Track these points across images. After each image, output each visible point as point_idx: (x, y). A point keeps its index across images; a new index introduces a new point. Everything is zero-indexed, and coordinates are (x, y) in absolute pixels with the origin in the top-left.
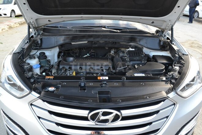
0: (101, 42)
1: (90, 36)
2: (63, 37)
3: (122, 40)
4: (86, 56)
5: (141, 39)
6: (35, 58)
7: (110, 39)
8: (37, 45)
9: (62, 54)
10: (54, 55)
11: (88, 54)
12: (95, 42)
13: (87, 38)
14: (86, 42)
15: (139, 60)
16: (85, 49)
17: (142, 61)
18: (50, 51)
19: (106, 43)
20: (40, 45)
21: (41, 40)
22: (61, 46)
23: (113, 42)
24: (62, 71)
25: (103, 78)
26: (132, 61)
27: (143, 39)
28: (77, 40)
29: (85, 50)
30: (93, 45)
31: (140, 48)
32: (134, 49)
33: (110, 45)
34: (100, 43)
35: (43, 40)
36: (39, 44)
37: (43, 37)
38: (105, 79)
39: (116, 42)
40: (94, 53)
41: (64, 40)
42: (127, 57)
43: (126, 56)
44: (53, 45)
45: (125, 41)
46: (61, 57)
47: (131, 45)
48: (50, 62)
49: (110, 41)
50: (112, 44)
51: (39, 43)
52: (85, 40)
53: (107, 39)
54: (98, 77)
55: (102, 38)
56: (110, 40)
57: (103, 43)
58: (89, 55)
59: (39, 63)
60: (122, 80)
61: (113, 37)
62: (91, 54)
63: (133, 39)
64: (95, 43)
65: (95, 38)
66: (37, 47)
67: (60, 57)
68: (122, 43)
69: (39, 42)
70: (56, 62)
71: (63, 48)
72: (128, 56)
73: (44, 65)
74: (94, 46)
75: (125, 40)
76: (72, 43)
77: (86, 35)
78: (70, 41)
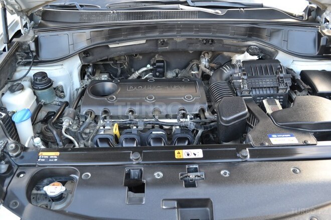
0: (179, 40)
1: (152, 28)
2: (88, 31)
3: (228, 35)
4: (144, 69)
5: (273, 32)
6: (22, 88)
7: (198, 31)
8: (28, 53)
9: (90, 70)
10: (71, 74)
11: (149, 66)
12: (164, 41)
13: (145, 33)
14: (144, 41)
15: (272, 87)
16: (141, 54)
17: (278, 90)
18: (61, 67)
19: (190, 42)
20: (34, 54)
21: (36, 41)
22: (85, 54)
23: (206, 40)
24: (88, 120)
25: (188, 155)
26: (255, 88)
27: (279, 30)
28: (122, 38)
29: (141, 57)
30: (159, 48)
31: (271, 53)
32: (256, 58)
33: (199, 47)
34: (176, 42)
35: (42, 40)
36: (32, 52)
37: (42, 34)
38: (193, 157)
39: (212, 41)
40: (162, 61)
41: (91, 39)
42: (243, 79)
43: (239, 78)
44: (66, 53)
45: (236, 36)
46: (88, 76)
47: (250, 46)
48: (63, 92)
49: (200, 38)
50: (205, 44)
51: (32, 50)
52: (140, 36)
53: (193, 33)
54: (176, 152)
55: (181, 31)
56: (200, 34)
57: (183, 42)
58: (152, 68)
59: (36, 97)
60: (239, 158)
61: (207, 27)
62: (154, 64)
63: (253, 32)
64: (164, 43)
65: (163, 32)
66: (28, 57)
67: (86, 77)
68: (227, 42)
69: (33, 47)
70: (77, 90)
71: (90, 58)
72: (245, 77)
73: (48, 102)
74: (161, 49)
75: (234, 34)
76: (111, 46)
77: (142, 24)
78: (104, 41)
